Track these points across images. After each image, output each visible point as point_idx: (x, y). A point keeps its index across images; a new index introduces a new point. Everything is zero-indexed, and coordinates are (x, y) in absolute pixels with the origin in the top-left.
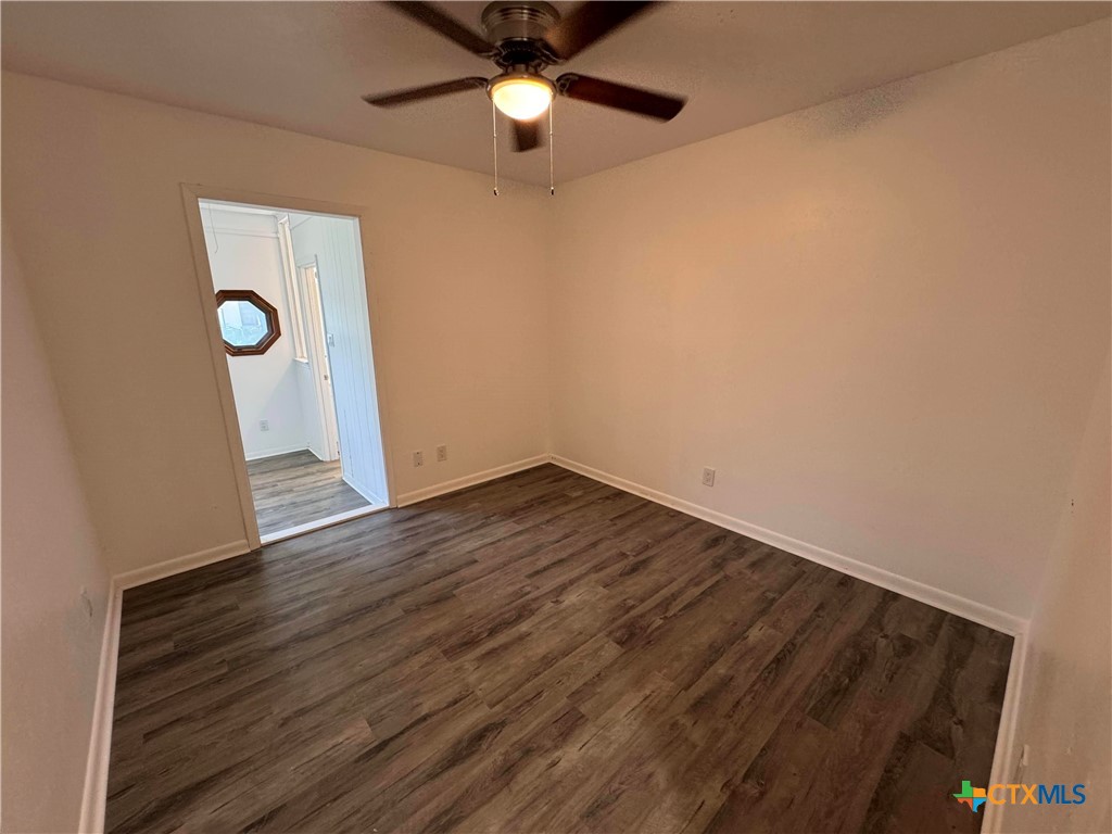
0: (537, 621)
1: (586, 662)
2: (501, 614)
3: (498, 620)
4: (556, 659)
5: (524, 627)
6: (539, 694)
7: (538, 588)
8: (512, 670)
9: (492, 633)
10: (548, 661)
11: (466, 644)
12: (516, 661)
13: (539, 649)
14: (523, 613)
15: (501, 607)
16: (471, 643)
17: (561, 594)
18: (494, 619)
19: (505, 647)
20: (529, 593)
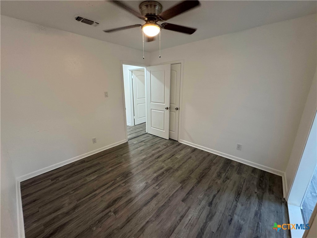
0: (152, 177)
1: (140, 168)
2: (163, 178)
3: (163, 176)
4: (147, 168)
5: (155, 175)
6: (149, 163)
7: (153, 188)
8: (156, 166)
9: (163, 173)
10: (148, 168)
11: (168, 170)
12: (155, 168)
13: (151, 170)
14: (157, 179)
15: (163, 180)
16: (167, 170)
17: (146, 186)
18: (164, 176)
19: (158, 170)
20: (157, 186)
